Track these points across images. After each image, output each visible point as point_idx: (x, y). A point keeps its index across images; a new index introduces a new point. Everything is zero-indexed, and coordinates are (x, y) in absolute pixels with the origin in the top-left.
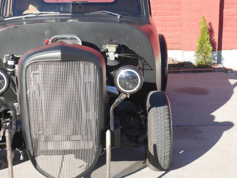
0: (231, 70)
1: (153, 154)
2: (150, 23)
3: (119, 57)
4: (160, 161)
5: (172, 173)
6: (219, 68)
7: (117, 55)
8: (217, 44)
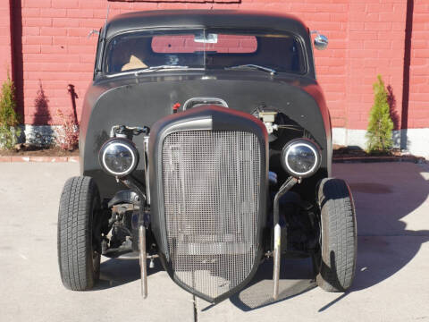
0: (424, 159)
1: (329, 265)
2: (316, 83)
3: (279, 129)
4: (339, 276)
5: (354, 295)
6: (404, 156)
7: (276, 127)
8: (400, 119)
